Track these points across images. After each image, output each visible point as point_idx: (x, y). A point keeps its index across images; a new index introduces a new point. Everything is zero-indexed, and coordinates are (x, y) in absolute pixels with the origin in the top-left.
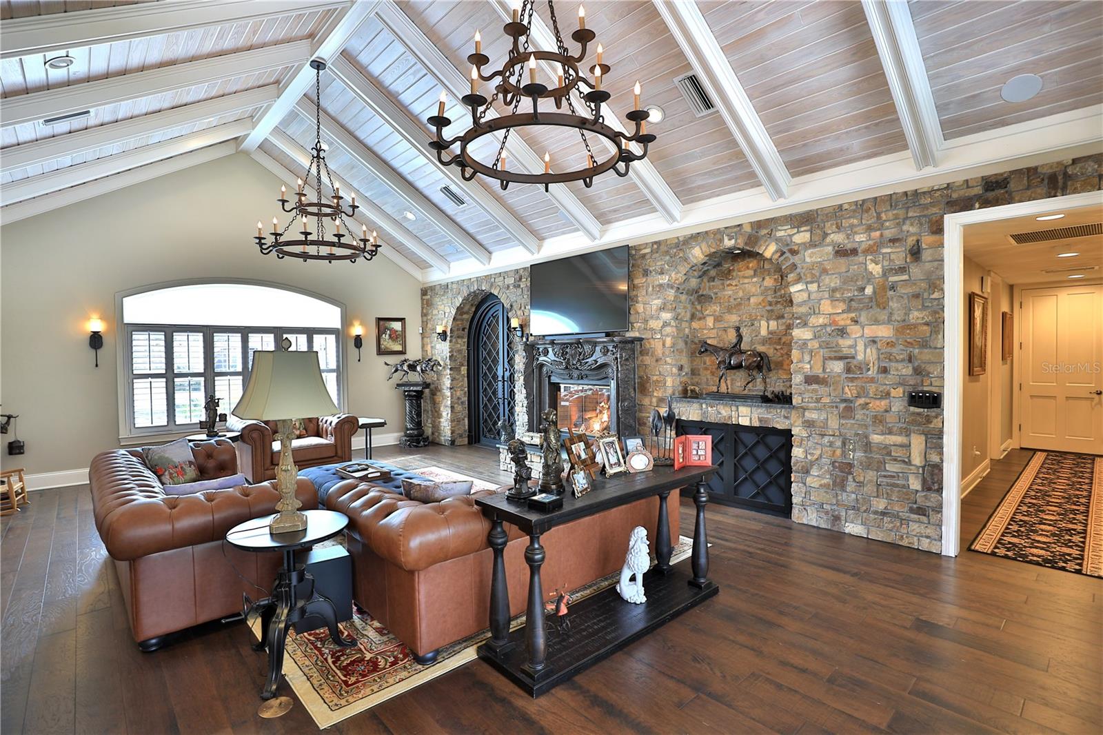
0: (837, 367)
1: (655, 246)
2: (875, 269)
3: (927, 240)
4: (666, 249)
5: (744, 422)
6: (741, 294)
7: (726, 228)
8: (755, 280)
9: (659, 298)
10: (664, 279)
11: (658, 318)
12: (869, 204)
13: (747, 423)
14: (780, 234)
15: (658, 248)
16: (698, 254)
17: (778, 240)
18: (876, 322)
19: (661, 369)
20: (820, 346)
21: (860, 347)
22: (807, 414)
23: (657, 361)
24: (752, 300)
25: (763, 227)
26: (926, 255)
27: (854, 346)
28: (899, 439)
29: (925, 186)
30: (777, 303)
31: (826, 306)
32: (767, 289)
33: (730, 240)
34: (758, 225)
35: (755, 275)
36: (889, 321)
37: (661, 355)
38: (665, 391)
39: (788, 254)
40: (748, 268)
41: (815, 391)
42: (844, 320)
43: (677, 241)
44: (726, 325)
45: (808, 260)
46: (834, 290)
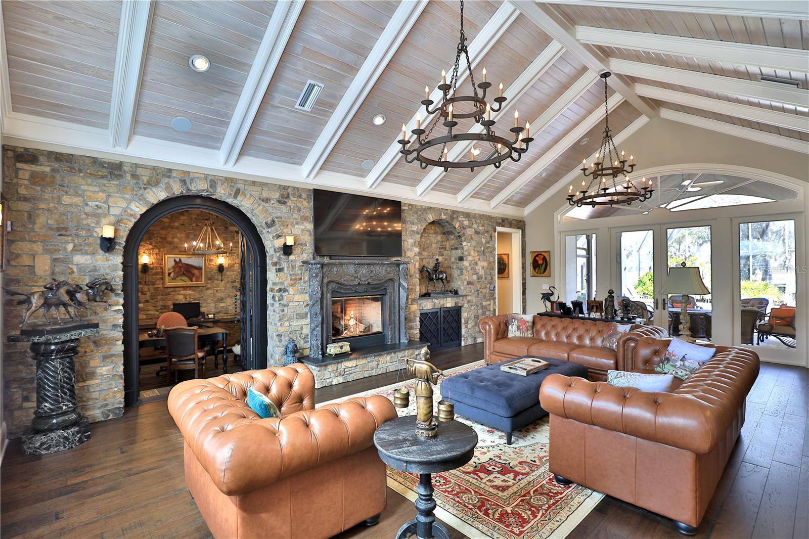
0: (475, 277)
1: (410, 207)
2: (483, 241)
3: (493, 233)
4: (415, 210)
5: (449, 305)
6: (428, 242)
7: (442, 209)
8: (434, 235)
9: (412, 238)
10: (415, 228)
11: (411, 250)
12: (482, 216)
13: (450, 306)
14: (460, 219)
15: (411, 208)
16: (431, 218)
17: (460, 221)
18: (484, 261)
19: (413, 282)
20: (471, 269)
21: (480, 270)
22: (468, 298)
23: (410, 276)
24: (433, 245)
25: (454, 214)
26: (493, 238)
27: (479, 269)
28: (488, 303)
29: (493, 215)
30: (442, 248)
31: (472, 253)
32: (438, 241)
33: (444, 215)
34: (454, 212)
35: (434, 234)
36: (486, 260)
37: (413, 273)
38: (416, 295)
39: (462, 229)
40: (431, 229)
41: (470, 288)
42: (476, 259)
43: (421, 208)
44: (423, 257)
45: (468, 233)
46: (475, 247)
